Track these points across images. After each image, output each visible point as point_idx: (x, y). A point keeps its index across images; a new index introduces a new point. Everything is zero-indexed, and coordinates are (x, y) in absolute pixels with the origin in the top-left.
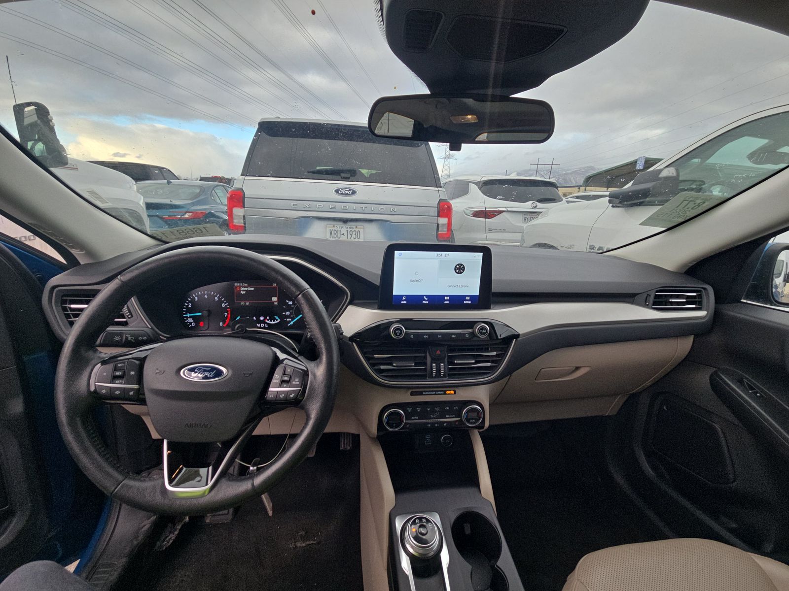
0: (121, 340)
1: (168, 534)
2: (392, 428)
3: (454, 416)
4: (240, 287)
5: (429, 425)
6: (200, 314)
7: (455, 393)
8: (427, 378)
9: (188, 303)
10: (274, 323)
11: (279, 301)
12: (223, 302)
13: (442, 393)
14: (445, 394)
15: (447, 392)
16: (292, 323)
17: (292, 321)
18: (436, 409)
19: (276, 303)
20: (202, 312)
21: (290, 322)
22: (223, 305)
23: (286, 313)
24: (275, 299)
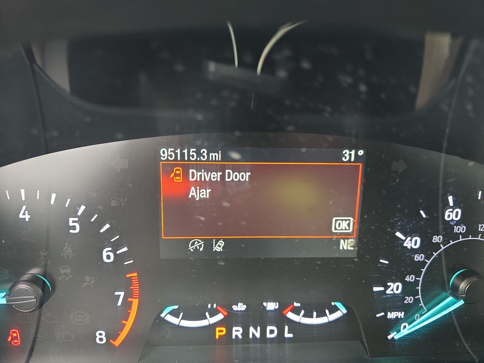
4: (186, 169)
10: (323, 320)
11: (360, 233)
16: (406, 330)
23: (387, 287)
24: (344, 225)
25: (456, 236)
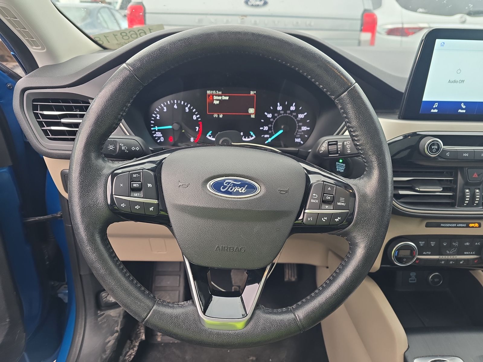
0: (115, 149)
1: (128, 350)
2: (401, 263)
3: (474, 253)
4: (213, 96)
5: (443, 262)
6: (170, 127)
7: (480, 226)
8: (456, 207)
9: (155, 114)
10: (249, 140)
11: (256, 113)
12: (194, 113)
13: (465, 225)
14: (468, 226)
15: (471, 225)
16: (270, 140)
17: (270, 137)
18: (454, 244)
19: (253, 116)
20: (172, 125)
21: (267, 139)
22: (195, 117)
23: (264, 128)
24: (252, 111)
25: (281, 114)
